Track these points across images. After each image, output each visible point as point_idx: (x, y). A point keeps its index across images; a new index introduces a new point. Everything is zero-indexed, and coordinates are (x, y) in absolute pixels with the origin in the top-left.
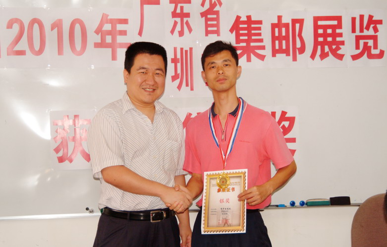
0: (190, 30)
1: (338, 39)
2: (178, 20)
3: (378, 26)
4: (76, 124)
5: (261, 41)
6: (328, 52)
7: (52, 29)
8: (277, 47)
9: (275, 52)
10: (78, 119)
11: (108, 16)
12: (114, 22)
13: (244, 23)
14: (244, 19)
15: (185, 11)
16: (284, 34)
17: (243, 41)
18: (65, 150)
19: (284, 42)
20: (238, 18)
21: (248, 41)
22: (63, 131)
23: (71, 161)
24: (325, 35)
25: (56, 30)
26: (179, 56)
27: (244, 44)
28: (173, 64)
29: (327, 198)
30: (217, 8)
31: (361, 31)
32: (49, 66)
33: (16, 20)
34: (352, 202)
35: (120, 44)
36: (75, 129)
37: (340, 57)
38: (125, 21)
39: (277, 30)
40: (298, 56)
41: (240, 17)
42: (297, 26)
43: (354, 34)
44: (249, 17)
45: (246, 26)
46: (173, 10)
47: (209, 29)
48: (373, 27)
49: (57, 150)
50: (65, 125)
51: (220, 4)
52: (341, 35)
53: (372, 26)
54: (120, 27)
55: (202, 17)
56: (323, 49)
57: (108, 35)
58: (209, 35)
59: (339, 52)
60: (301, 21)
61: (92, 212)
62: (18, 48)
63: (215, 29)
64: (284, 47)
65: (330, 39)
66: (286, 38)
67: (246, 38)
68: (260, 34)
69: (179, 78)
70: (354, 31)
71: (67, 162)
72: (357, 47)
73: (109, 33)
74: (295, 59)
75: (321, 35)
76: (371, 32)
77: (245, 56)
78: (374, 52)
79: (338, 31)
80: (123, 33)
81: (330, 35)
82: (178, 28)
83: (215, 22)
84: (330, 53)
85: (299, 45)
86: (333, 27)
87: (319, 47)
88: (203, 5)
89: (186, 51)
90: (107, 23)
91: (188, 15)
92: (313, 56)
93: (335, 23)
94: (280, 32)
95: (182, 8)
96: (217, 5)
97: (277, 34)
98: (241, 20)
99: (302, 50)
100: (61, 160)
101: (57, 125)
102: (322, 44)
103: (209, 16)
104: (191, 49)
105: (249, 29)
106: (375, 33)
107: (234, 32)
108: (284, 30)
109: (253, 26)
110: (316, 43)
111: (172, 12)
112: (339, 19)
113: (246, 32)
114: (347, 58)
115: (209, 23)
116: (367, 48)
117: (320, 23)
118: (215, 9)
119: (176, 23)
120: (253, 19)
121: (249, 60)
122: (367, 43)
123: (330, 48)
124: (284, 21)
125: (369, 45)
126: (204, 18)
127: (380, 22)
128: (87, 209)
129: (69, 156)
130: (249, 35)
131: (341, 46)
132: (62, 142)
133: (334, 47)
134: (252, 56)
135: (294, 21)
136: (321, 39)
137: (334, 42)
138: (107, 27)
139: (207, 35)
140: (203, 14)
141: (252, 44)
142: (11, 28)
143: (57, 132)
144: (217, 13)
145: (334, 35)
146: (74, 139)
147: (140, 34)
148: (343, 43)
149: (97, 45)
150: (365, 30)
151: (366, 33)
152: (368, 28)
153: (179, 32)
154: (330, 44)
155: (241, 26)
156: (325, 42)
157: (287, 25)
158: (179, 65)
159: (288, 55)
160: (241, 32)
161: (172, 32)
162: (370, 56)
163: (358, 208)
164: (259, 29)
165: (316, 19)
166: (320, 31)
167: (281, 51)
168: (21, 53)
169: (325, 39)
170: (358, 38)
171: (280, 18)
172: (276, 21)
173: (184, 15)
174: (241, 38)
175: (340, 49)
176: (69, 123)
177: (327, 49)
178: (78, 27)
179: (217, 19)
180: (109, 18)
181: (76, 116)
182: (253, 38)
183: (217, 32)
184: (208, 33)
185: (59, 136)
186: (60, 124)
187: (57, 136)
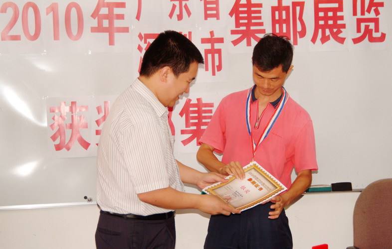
0: (189, 14)
1: (339, 22)
2: (177, 3)
3: (379, 8)
4: (74, 111)
5: (261, 24)
6: (329, 35)
7: (48, 13)
8: (277, 31)
10: (75, 106)
12: (111, 6)
13: (243, 6)
14: (243, 2)
16: (284, 17)
17: (243, 25)
18: (63, 138)
19: (284, 26)
20: (238, 1)
21: (248, 25)
22: (60, 118)
23: (68, 149)
24: (326, 18)
25: (51, 14)
27: (244, 28)
29: (328, 184)
31: (363, 13)
32: (45, 51)
33: (11, 4)
34: (353, 187)
35: (117, 28)
36: (72, 116)
37: (342, 41)
38: (122, 5)
39: (277, 13)
40: (299, 40)
41: (240, 0)
42: (298, 8)
43: (356, 17)
44: (249, 0)
47: (209, 12)
48: (375, 10)
49: (54, 138)
50: (62, 112)
52: (342, 18)
53: (373, 8)
54: (117, 11)
56: (324, 33)
57: (105, 19)
58: (208, 18)
59: (340, 35)
60: (302, 5)
61: (90, 200)
62: (13, 32)
63: (214, 12)
64: (285, 31)
65: (331, 22)
66: (287, 21)
67: (246, 21)
68: (260, 18)
70: (355, 13)
71: (64, 150)
72: (359, 30)
73: (106, 17)
74: (295, 43)
75: (322, 18)
76: (372, 15)
77: (245, 41)
78: (375, 35)
79: (339, 14)
80: (121, 17)
81: (330, 18)
82: (177, 12)
84: (331, 37)
85: (299, 28)
86: (334, 10)
87: (320, 31)
90: (104, 7)
92: (314, 40)
93: (336, 5)
94: (280, 15)
97: (277, 18)
98: (241, 3)
99: (303, 34)
100: (58, 148)
101: (53, 111)
102: (323, 28)
104: (190, 33)
105: (249, 12)
106: (376, 16)
107: (234, 16)
108: (284, 13)
109: (253, 9)
110: (317, 26)
112: (340, 1)
113: (246, 15)
114: (349, 42)
115: (208, 6)
116: (368, 31)
117: (321, 6)
119: (174, 7)
120: (253, 2)
121: (249, 44)
122: (369, 26)
123: (331, 32)
124: (284, 4)
125: (370, 28)
127: (382, 4)
128: (86, 198)
129: (66, 144)
130: (249, 18)
131: (342, 30)
132: (59, 130)
133: (335, 30)
134: (253, 40)
135: (295, 4)
136: (322, 22)
137: (335, 25)
138: (104, 11)
139: (206, 19)
141: (252, 28)
142: (5, 12)
143: (53, 119)
145: (335, 18)
146: (71, 126)
147: (138, 18)
148: (344, 26)
149: (93, 30)
150: (366, 13)
151: (367, 15)
152: (369, 11)
153: (178, 15)
154: (331, 28)
155: (241, 9)
156: (326, 26)
157: (287, 9)
160: (241, 15)
161: (171, 15)
162: (372, 40)
163: (359, 193)
164: (259, 12)
165: (317, 2)
166: (321, 14)
168: (16, 38)
169: (326, 22)
170: (359, 21)
171: (280, 1)
172: (276, 5)
174: (241, 21)
175: (341, 32)
176: (66, 109)
177: (328, 32)
178: (74, 12)
179: (216, 2)
180: (105, 1)
181: (73, 103)
182: (253, 21)
183: (217, 16)
184: (207, 16)
185: (56, 124)
186: (57, 111)
187: (54, 124)
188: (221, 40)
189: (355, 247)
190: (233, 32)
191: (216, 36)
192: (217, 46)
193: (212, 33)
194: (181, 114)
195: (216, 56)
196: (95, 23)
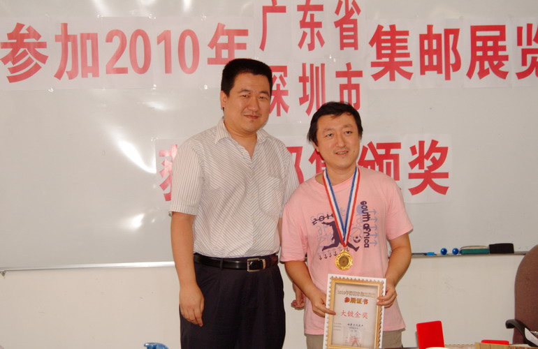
0: (322, 43)
1: (501, 53)
2: (308, 30)
5: (407, 55)
6: (488, 69)
7: (159, 42)
8: (427, 63)
9: (424, 69)
11: (224, 26)
12: (231, 33)
13: (386, 33)
14: (386, 29)
15: (316, 20)
16: (435, 47)
17: (386, 56)
19: (435, 57)
20: (380, 27)
21: (391, 56)
24: (485, 49)
25: (163, 43)
26: (308, 74)
27: (387, 60)
28: (302, 84)
29: (486, 245)
30: (354, 16)
31: (529, 43)
32: (155, 86)
33: (117, 32)
34: (516, 249)
37: (503, 75)
38: (244, 33)
39: (426, 42)
40: (452, 74)
41: (382, 27)
42: (451, 37)
43: (521, 47)
44: (393, 27)
45: (389, 37)
46: (301, 19)
47: (345, 41)
49: (164, 186)
51: (359, 11)
52: (504, 48)
54: (238, 39)
55: (336, 27)
56: (482, 66)
57: (224, 49)
58: (344, 48)
59: (502, 69)
60: (456, 32)
62: (119, 64)
63: (352, 41)
64: (435, 63)
65: (490, 53)
66: (438, 52)
67: (389, 52)
68: (405, 48)
69: (308, 100)
70: (520, 43)
72: (524, 63)
73: (225, 46)
74: (448, 77)
75: (479, 49)
77: (387, 75)
79: (501, 43)
80: (242, 46)
81: (490, 49)
82: (308, 40)
83: (352, 33)
84: (490, 71)
85: (453, 60)
86: (495, 39)
87: (478, 63)
88: (337, 12)
89: (317, 68)
90: (223, 35)
91: (319, 25)
92: (470, 74)
93: (497, 33)
94: (430, 45)
95: (312, 16)
96: (353, 12)
97: (426, 47)
98: (383, 30)
99: (457, 66)
100: (168, 197)
101: (163, 156)
102: (482, 59)
103: (345, 26)
104: (323, 65)
105: (393, 41)
107: (375, 45)
108: (435, 42)
109: (397, 37)
110: (474, 58)
111: (301, 22)
112: (502, 29)
113: (389, 45)
114: (512, 77)
115: (345, 33)
116: (535, 64)
117: (479, 34)
118: (352, 18)
119: (305, 34)
120: (398, 29)
121: (392, 78)
122: (536, 58)
123: (491, 64)
124: (435, 31)
126: (339, 28)
130: (393, 48)
131: (504, 62)
132: (169, 177)
133: (495, 63)
134: (397, 74)
135: (448, 32)
136: (479, 53)
137: (496, 57)
138: (223, 39)
139: (342, 48)
140: (338, 24)
141: (397, 59)
142: (111, 41)
143: (163, 164)
144: (355, 22)
145: (496, 48)
147: (262, 47)
148: (506, 58)
149: (211, 61)
150: (533, 43)
151: (534, 45)
152: (536, 40)
153: (309, 45)
154: (491, 59)
155: (383, 37)
156: (485, 57)
157: (438, 37)
158: (308, 85)
159: (440, 72)
160: (383, 45)
161: (301, 45)
163: (523, 257)
164: (405, 41)
165: (474, 29)
166: (479, 44)
167: (431, 67)
168: (123, 71)
169: (485, 53)
170: (525, 52)
171: (430, 28)
172: (425, 32)
173: (315, 25)
174: (384, 52)
175: (503, 65)
177: (487, 65)
178: (188, 40)
179: (355, 29)
180: (225, 28)
182: (398, 51)
183: (355, 45)
184: (343, 46)
185: (166, 170)
186: (167, 155)
187: (163, 170)
188: (359, 74)
189: (516, 319)
190: (374, 64)
191: (354, 69)
192: (354, 80)
193: (349, 65)
194: (311, 160)
195: (354, 92)
196: (212, 53)
